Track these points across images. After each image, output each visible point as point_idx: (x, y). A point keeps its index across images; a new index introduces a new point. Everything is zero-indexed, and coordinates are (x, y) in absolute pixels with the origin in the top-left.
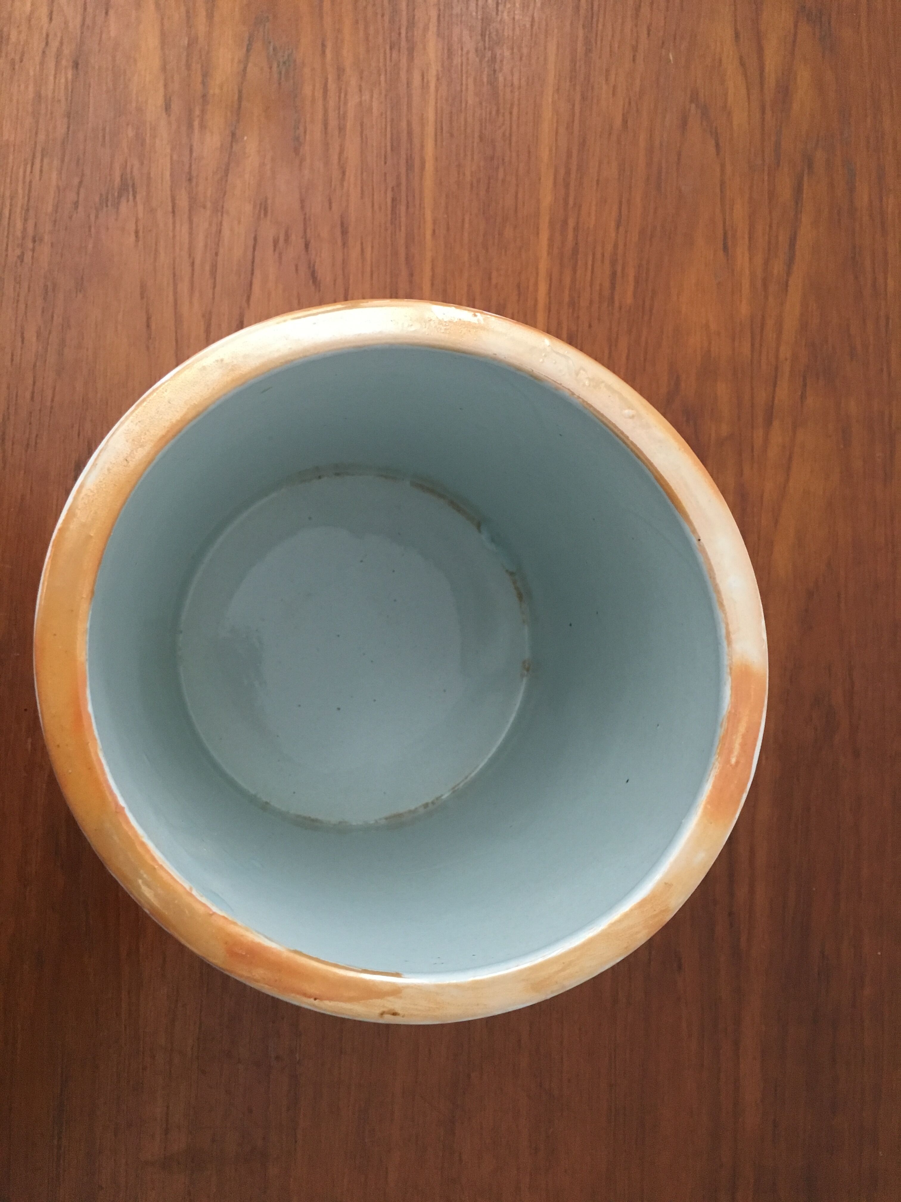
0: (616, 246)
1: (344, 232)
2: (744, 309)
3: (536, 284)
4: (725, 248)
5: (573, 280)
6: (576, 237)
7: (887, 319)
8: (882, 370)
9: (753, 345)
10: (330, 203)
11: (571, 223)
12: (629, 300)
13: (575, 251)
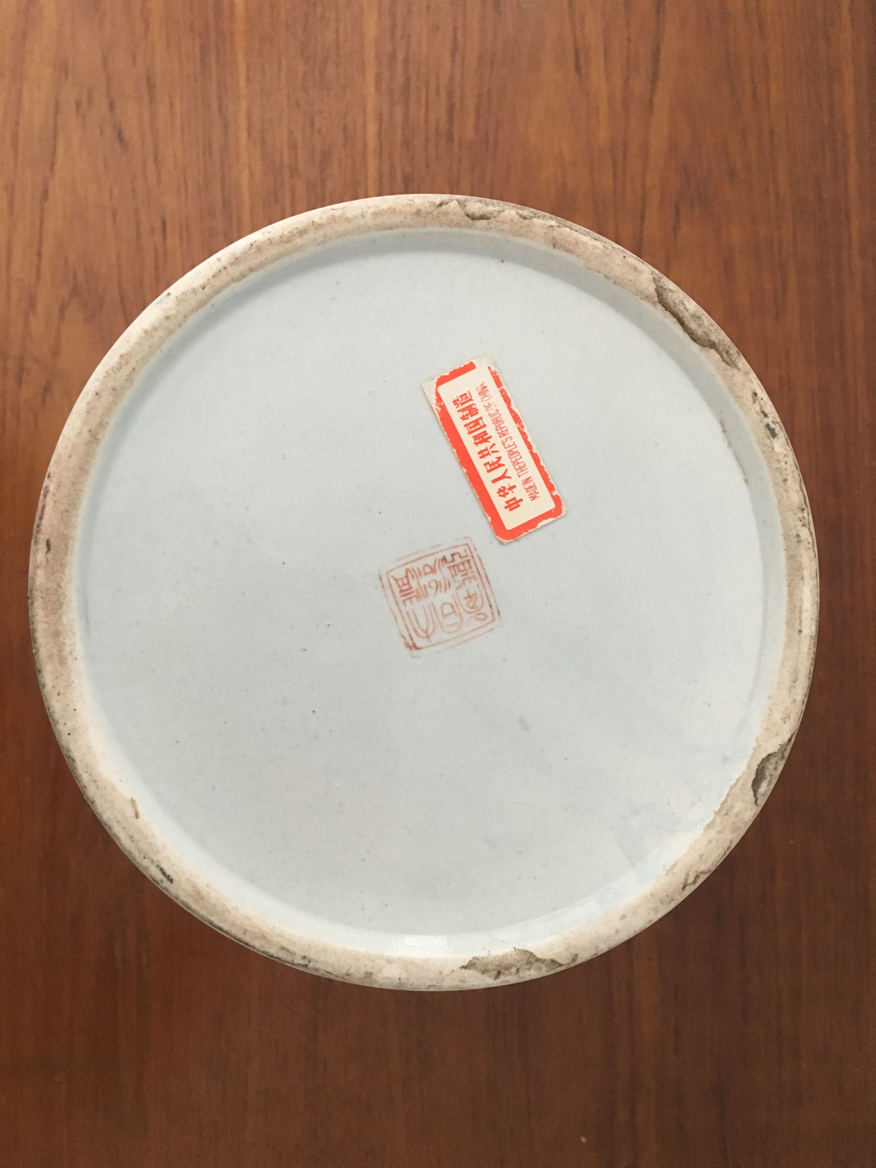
0: (452, 77)
1: (151, 86)
2: (603, 135)
3: (364, 125)
4: (578, 69)
5: (406, 118)
6: (406, 71)
7: (772, 132)
8: (767, 192)
9: (615, 176)
10: (134, 58)
11: (400, 56)
12: (470, 134)
13: (406, 86)
